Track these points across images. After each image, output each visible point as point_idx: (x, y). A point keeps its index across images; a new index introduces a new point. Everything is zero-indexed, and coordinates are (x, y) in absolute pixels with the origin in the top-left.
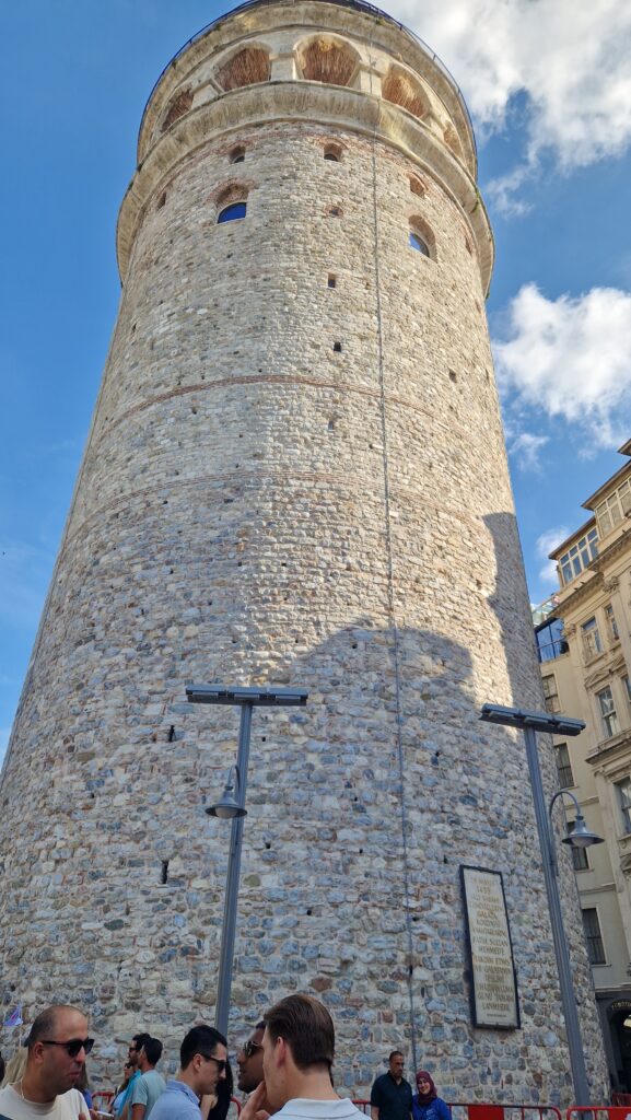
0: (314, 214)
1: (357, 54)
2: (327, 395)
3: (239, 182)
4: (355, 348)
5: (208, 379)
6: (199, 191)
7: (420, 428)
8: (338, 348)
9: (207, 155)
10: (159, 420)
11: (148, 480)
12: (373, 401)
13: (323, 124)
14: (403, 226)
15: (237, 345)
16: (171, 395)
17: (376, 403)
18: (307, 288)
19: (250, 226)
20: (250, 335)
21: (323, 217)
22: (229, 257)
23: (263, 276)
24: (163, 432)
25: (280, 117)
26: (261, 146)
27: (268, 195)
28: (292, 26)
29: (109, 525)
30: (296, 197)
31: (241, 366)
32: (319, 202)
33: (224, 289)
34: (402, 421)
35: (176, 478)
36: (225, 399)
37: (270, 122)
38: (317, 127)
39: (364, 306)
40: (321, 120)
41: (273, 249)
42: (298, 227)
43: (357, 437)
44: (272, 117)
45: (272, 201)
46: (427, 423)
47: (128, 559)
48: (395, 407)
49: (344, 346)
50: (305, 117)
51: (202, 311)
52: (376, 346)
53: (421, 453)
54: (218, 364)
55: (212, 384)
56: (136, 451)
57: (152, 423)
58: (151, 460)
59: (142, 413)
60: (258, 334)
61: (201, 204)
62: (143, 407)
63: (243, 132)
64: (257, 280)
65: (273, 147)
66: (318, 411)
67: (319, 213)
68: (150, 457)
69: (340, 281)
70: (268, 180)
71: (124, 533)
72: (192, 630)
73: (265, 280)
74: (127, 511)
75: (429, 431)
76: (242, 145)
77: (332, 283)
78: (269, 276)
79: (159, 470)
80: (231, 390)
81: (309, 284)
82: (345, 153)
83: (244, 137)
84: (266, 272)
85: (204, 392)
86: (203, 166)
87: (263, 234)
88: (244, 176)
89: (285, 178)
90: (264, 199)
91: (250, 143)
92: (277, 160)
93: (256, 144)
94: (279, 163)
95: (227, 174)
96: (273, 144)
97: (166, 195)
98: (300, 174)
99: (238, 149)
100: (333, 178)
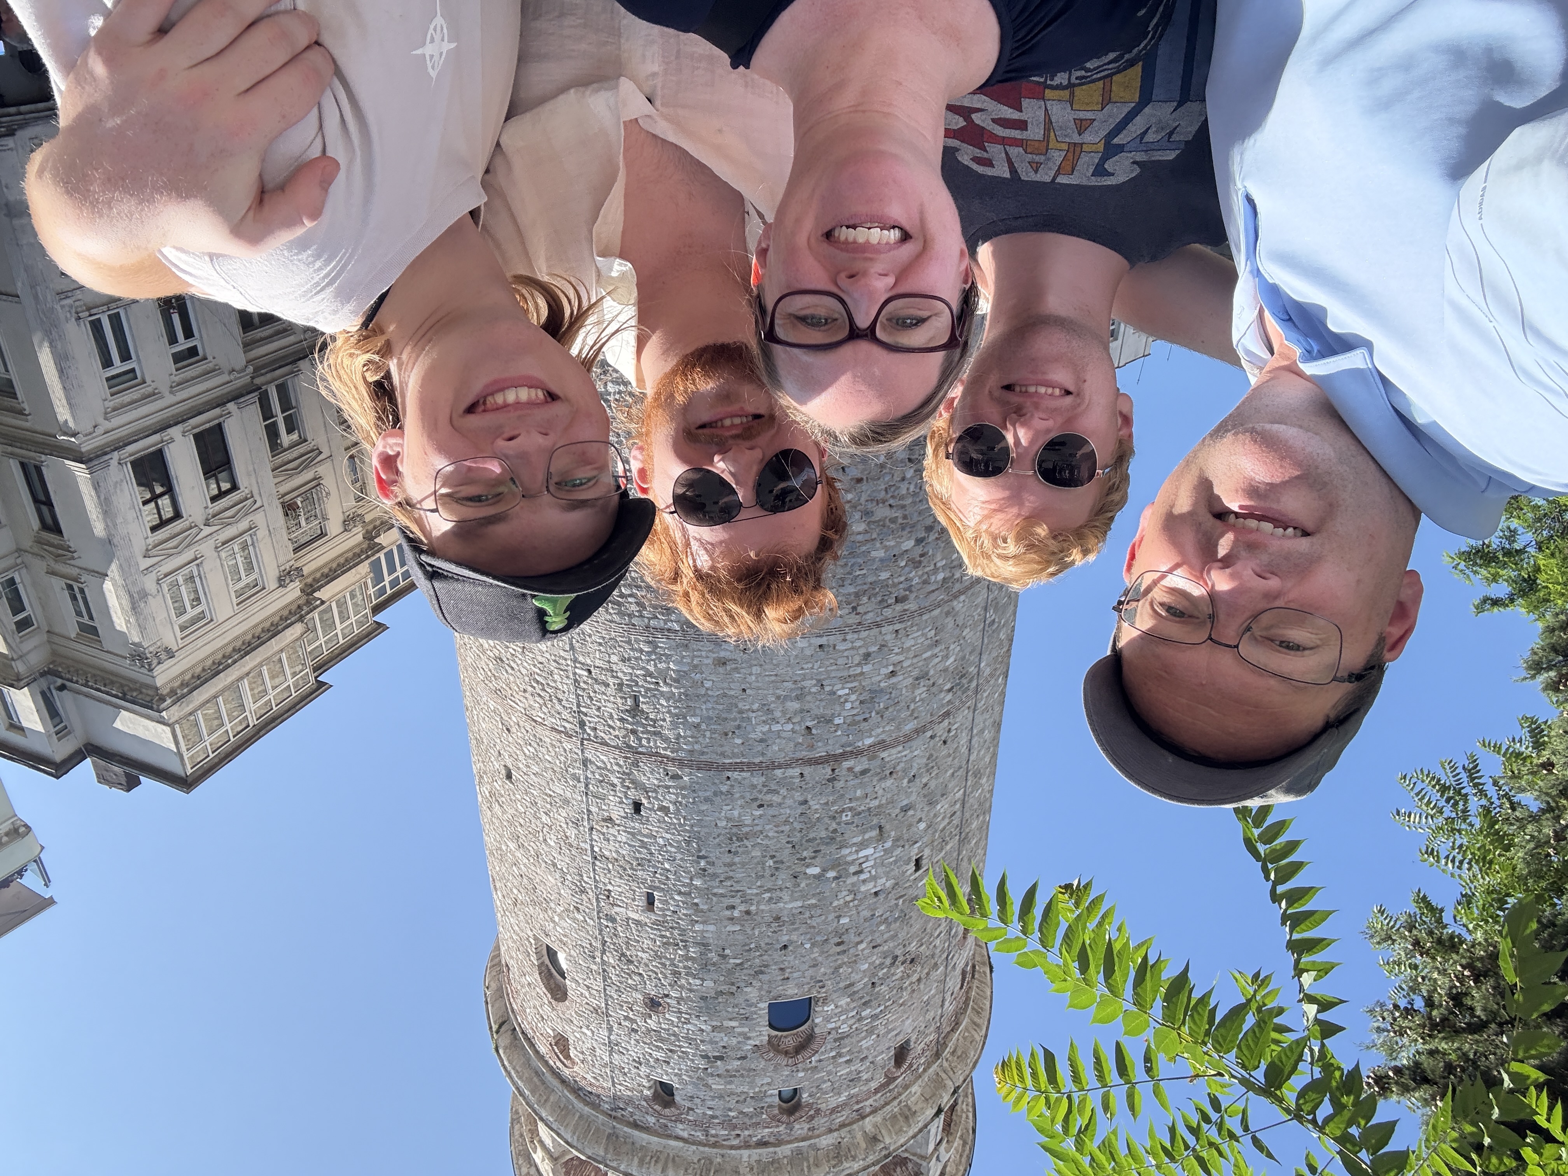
0: (679, 1000)
2: (644, 742)
3: (782, 1060)
4: (616, 807)
5: (794, 772)
6: (839, 1055)
7: (538, 699)
8: (637, 807)
9: (833, 1111)
10: (854, 723)
11: (858, 644)
12: (592, 734)
13: (678, 1138)
14: (574, 985)
15: (761, 816)
16: (844, 756)
17: (588, 731)
18: (680, 893)
19: (760, 989)
20: (745, 830)
21: (667, 996)
22: (785, 947)
23: (736, 914)
24: (848, 706)
25: (733, 1152)
26: (757, 1111)
27: (740, 1034)
29: (909, 589)
30: (703, 1027)
31: (754, 787)
32: (674, 1019)
33: (786, 898)
34: (558, 707)
35: (823, 641)
36: (770, 742)
37: (747, 1146)
38: (685, 1135)
39: (610, 866)
40: (681, 1144)
41: (727, 952)
42: (698, 982)
43: (607, 685)
44: (745, 1153)
45: (734, 1023)
46: (531, 706)
47: (873, 540)
48: (567, 725)
49: (629, 810)
50: (701, 1148)
51: (814, 871)
52: (594, 809)
53: (535, 666)
54: (783, 791)
55: (788, 765)
56: (883, 684)
57: (865, 720)
58: (859, 670)
59: (883, 737)
60: (734, 830)
61: (834, 1035)
62: (882, 745)
63: (784, 1137)
64: (743, 908)
65: (741, 1107)
66: (655, 721)
67: (673, 1002)
68: (862, 673)
69: (642, 902)
70: (743, 1058)
71: (884, 575)
73: (733, 907)
74: (883, 604)
75: (527, 695)
76: (784, 1118)
77: (650, 900)
78: (728, 913)
79: (846, 654)
80: (763, 754)
81: (677, 897)
82: (648, 1093)
83: (782, 1129)
84: (732, 919)
85: (799, 755)
86: (839, 1094)
87: (742, 976)
88: (776, 1069)
89: (721, 1058)
90: (747, 1030)
91: (773, 1118)
92: (733, 1087)
93: (764, 1116)
94: (730, 1083)
95: (801, 1074)
96: (742, 1113)
97: (898, 1065)
98: (701, 1063)
99: (789, 1114)
100: (660, 1055)
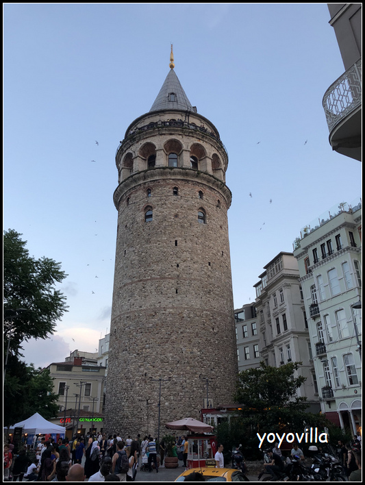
1: (182, 144)
2: (176, 282)
3: (150, 204)
4: (182, 265)
5: (147, 278)
6: (139, 205)
8: (178, 266)
9: (140, 190)
11: (135, 308)
14: (196, 214)
15: (153, 267)
16: (137, 281)
17: (188, 282)
19: (153, 224)
20: (156, 264)
21: (173, 219)
22: (149, 235)
24: (137, 293)
25: (160, 178)
26: (155, 190)
27: (158, 211)
28: (162, 134)
29: (126, 319)
30: (166, 212)
31: (154, 274)
32: (172, 213)
33: (148, 247)
34: (194, 286)
35: (141, 308)
36: (151, 285)
37: (157, 180)
38: (171, 181)
39: (185, 249)
40: (172, 178)
41: (160, 233)
42: (167, 224)
43: (183, 294)
44: (158, 178)
45: (159, 214)
49: (180, 265)
50: (167, 178)
51: (143, 254)
52: (188, 263)
54: (149, 273)
56: (131, 298)
57: (134, 290)
61: (140, 211)
62: (131, 284)
66: (173, 287)
68: (134, 301)
69: (178, 242)
70: (158, 205)
71: (130, 322)
72: (148, 350)
73: (159, 244)
79: (137, 305)
80: (152, 282)
81: (170, 245)
82: (179, 190)
83: (150, 185)
84: (159, 241)
85: (146, 282)
86: (139, 194)
87: (158, 227)
89: (163, 204)
91: (152, 188)
94: (161, 198)
95: (146, 200)
96: (158, 189)
97: (129, 198)
98: (167, 202)
99: (149, 189)
100: (176, 202)
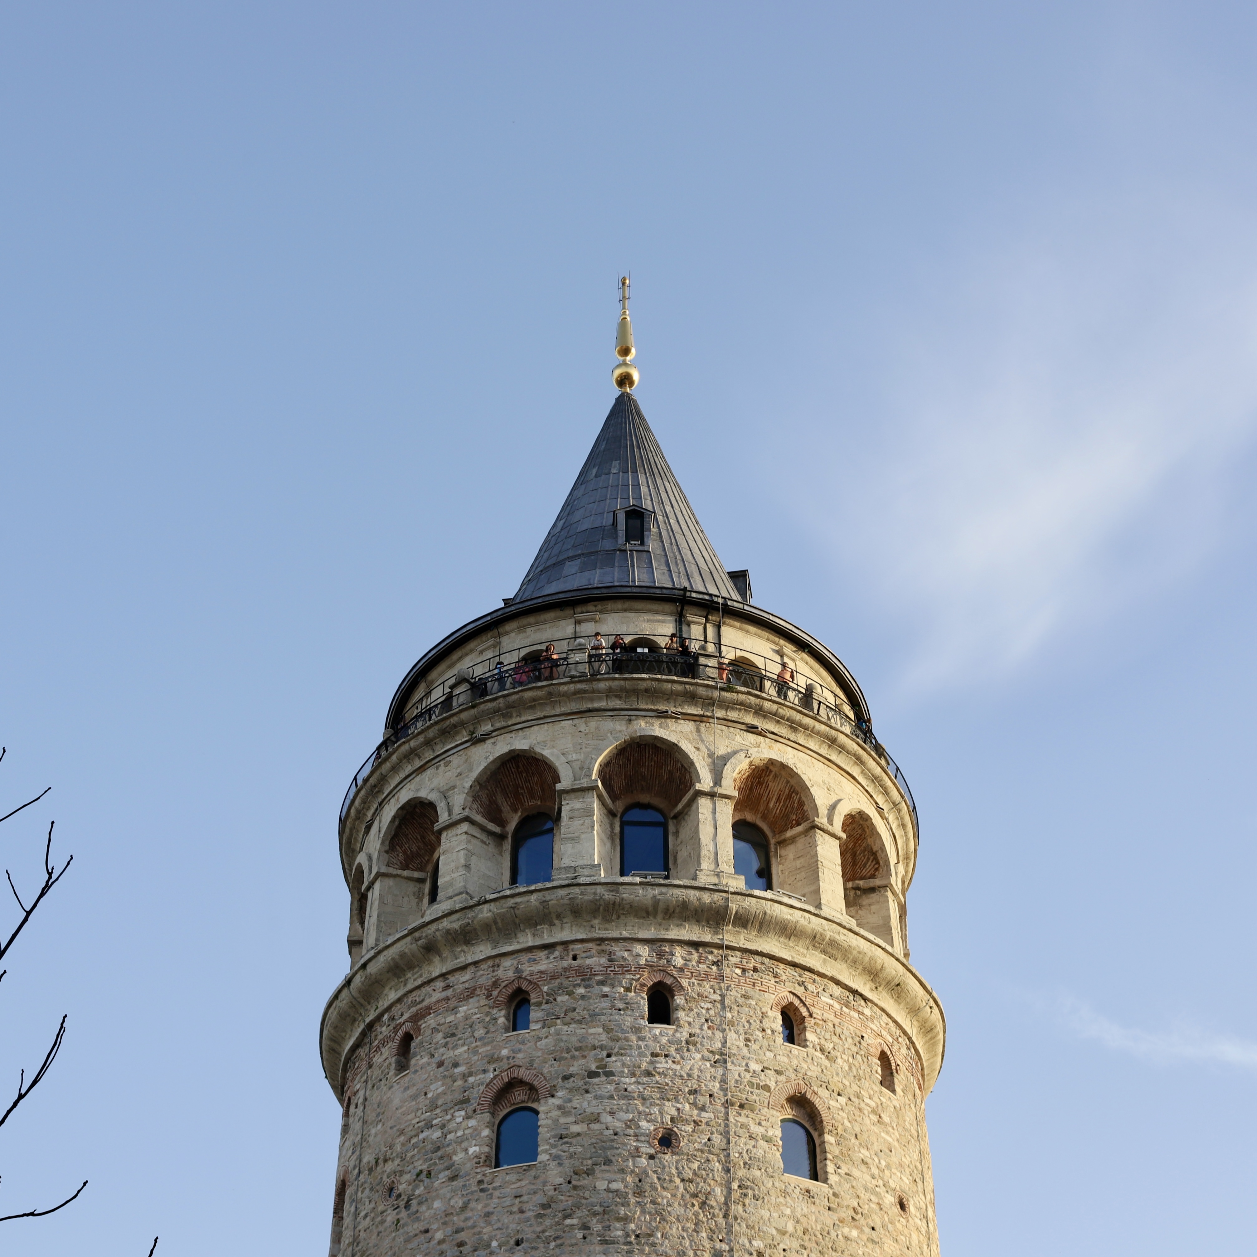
0: (636, 1154)
1: (692, 763)
3: (524, 1074)
6: (465, 1077)
9: (471, 993)
13: (645, 941)
14: (770, 1133)
19: (545, 1183)
21: (652, 1157)
22: (518, 1243)
25: (580, 936)
26: (551, 998)
27: (569, 1113)
28: (590, 711)
30: (610, 1118)
32: (643, 1124)
37: (565, 945)
40: (641, 936)
42: (614, 1186)
45: (575, 1129)
50: (617, 933)
61: (470, 1108)
63: (524, 957)
65: (571, 1003)
70: (566, 1078)
76: (524, 986)
82: (679, 1000)
83: (528, 969)
86: (466, 1018)
87: (565, 1201)
88: (531, 1062)
89: (592, 1074)
90: (562, 1120)
91: (536, 986)
92: (580, 1032)
93: (545, 989)
94: (582, 1039)
95: (505, 1052)
96: (570, 994)
97: (408, 1039)
98: (614, 1063)
99: (519, 991)
100: (662, 1064)
